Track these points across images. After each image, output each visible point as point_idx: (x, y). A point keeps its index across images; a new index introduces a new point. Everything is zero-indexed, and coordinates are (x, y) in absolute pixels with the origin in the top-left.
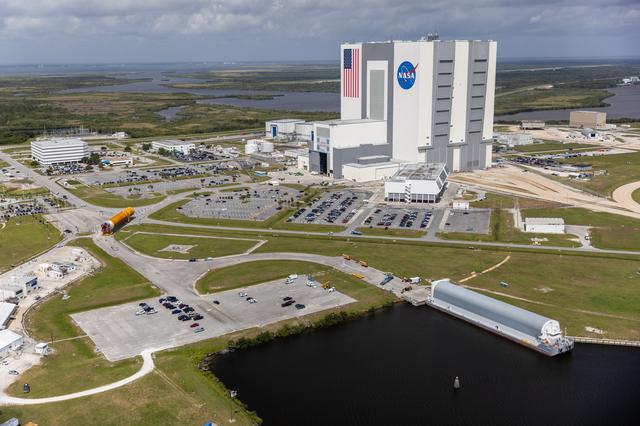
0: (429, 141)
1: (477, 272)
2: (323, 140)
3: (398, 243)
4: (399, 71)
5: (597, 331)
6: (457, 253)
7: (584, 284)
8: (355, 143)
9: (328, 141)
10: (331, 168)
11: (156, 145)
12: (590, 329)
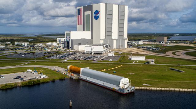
0: (105, 37)
1: (106, 69)
2: (68, 37)
3: (81, 63)
4: (94, 14)
5: (148, 85)
6: (102, 65)
7: (148, 72)
8: (79, 38)
9: (69, 37)
10: (71, 47)
11: (16, 43)
12: (145, 84)
